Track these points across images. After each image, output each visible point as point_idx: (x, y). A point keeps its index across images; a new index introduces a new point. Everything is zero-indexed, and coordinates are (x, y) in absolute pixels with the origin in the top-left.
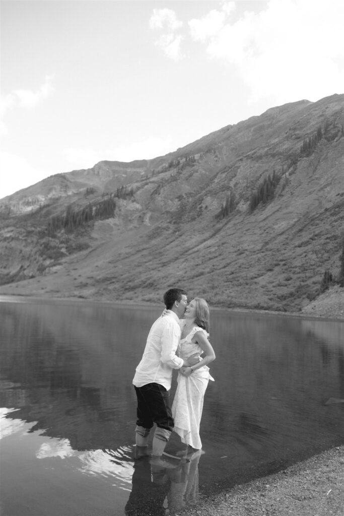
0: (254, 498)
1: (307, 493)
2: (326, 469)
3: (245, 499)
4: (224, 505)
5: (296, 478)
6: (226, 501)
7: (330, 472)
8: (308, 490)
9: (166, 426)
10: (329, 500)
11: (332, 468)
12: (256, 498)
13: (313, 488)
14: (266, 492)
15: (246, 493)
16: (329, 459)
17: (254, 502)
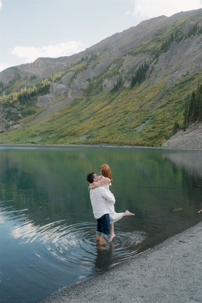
0: (143, 261)
1: (163, 257)
2: (171, 246)
3: (140, 261)
4: (132, 264)
5: (159, 251)
6: (132, 263)
7: (172, 247)
8: (164, 256)
9: (106, 233)
10: (171, 260)
11: (174, 245)
12: (144, 261)
13: (165, 255)
14: (148, 258)
15: (140, 259)
16: (173, 241)
17: (143, 262)
